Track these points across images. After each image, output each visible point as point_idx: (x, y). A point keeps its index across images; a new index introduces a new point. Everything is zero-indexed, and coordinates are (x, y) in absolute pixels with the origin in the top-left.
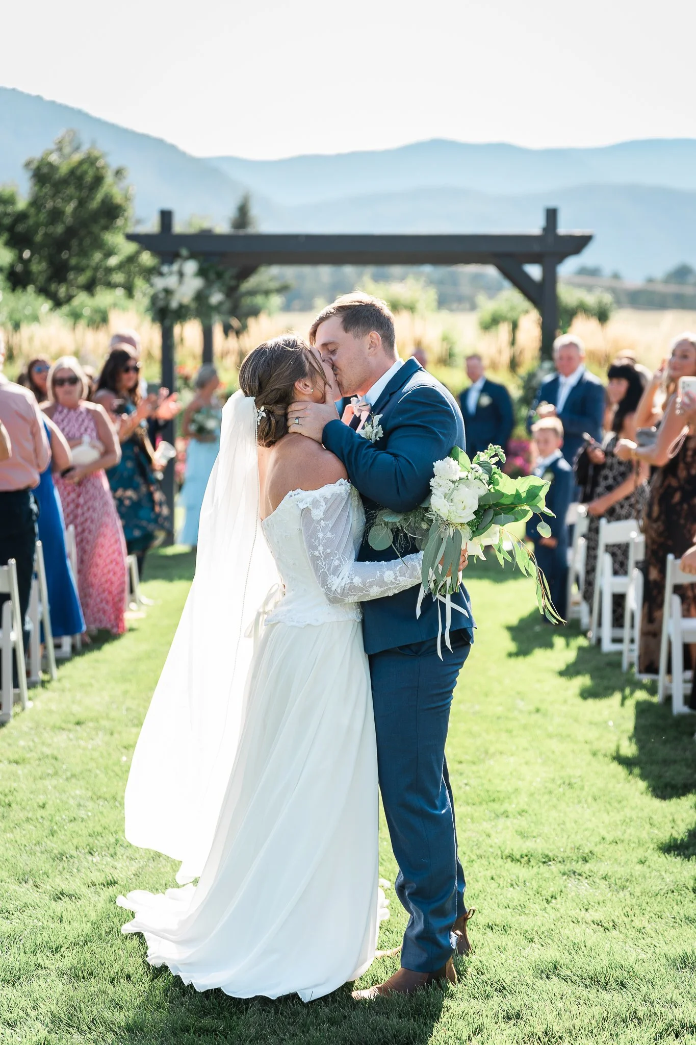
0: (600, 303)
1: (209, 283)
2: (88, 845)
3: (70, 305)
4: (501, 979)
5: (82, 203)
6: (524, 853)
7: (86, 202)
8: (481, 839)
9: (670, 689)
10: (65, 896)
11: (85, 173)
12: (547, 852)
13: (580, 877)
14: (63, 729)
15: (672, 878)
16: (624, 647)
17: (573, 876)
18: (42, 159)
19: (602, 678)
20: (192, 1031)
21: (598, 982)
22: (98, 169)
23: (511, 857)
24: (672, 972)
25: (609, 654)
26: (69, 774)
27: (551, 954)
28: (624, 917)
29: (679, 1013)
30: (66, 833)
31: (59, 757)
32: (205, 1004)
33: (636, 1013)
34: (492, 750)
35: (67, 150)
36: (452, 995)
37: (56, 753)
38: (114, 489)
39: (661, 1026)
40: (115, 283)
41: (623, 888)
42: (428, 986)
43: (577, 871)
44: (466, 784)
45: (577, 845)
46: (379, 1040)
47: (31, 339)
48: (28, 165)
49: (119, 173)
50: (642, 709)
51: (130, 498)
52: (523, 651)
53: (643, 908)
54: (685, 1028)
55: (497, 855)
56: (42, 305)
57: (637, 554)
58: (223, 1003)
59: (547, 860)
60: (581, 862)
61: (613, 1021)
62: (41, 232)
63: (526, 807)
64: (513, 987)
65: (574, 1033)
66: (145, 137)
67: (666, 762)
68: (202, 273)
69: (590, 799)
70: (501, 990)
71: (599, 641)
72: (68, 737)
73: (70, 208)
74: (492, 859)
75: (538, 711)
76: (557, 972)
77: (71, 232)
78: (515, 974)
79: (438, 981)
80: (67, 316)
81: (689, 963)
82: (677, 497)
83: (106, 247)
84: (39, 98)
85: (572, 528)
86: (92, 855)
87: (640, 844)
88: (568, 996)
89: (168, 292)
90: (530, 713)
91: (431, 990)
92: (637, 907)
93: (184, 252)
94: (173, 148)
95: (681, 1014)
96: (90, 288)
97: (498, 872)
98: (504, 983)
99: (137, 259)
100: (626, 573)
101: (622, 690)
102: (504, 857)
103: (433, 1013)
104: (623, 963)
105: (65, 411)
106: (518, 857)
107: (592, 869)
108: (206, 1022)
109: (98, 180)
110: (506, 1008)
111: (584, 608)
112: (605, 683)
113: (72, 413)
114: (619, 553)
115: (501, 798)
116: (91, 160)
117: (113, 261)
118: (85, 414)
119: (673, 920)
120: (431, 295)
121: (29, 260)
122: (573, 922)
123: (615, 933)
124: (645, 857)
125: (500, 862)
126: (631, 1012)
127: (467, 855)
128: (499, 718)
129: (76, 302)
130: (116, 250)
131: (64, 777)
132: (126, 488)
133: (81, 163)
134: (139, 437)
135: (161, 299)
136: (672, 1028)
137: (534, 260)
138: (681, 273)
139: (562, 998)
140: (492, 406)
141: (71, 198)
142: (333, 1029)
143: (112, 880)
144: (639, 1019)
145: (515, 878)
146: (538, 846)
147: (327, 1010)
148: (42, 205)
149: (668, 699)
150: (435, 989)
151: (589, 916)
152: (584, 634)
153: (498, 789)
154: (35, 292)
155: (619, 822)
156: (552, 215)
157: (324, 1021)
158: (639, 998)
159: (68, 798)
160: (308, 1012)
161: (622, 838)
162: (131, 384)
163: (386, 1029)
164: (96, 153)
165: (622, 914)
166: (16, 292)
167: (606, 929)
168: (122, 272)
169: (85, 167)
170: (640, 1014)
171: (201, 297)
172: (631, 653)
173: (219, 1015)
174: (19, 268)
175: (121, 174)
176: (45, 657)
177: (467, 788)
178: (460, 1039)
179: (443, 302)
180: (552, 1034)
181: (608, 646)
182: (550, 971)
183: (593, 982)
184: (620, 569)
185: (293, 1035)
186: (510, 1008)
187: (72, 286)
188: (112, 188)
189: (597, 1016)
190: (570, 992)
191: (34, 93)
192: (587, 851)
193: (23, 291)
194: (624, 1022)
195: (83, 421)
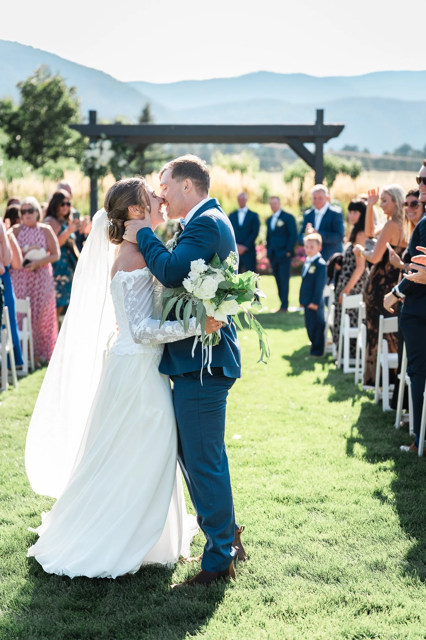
0: (354, 167)
1: (118, 154)
2: (23, 491)
3: (43, 167)
4: (264, 576)
5: (50, 108)
6: (286, 496)
7: (53, 107)
8: (260, 488)
9: (382, 395)
10: (5, 522)
11: (53, 90)
12: (299, 496)
13: (318, 512)
14: (18, 419)
15: (374, 512)
16: (356, 370)
17: (314, 511)
18: (27, 82)
19: (342, 389)
20: (70, 609)
21: (322, 578)
22: (59, 87)
23: (278, 500)
24: (368, 573)
25: (347, 374)
26: (17, 447)
27: (296, 560)
28: (342, 537)
29: (370, 599)
30: (10, 483)
31: (13, 436)
32: (81, 591)
33: (344, 598)
34: (272, 433)
35: (42, 76)
36: (233, 586)
37: (11, 434)
38: (55, 276)
39: (359, 606)
40: (70, 154)
41: (344, 519)
42: (218, 580)
43: (317, 508)
44: (255, 454)
45: (318, 492)
46: (185, 615)
47: (18, 187)
48: (19, 85)
49: (72, 90)
50: (366, 408)
51: (65, 281)
52: (296, 372)
53: (355, 531)
54: (374, 608)
55: (269, 498)
56: (26, 167)
57: (362, 315)
58: (92, 591)
59: (299, 501)
60: (319, 502)
61: (330, 603)
62: (27, 124)
63: (289, 468)
64: (271, 581)
65: (305, 611)
66: (92, 70)
67: (376, 440)
68: (114, 147)
69: (328, 464)
70: (264, 583)
71: (342, 366)
72: (20, 423)
73: (43, 111)
74: (266, 501)
75: (302, 409)
76: (298, 572)
77: (44, 125)
78: (273, 573)
79: (224, 578)
80: (41, 174)
81: (379, 567)
82: (383, 281)
83: (65, 134)
84: (30, 47)
85: (327, 299)
86: (25, 497)
87: (356, 491)
88: (304, 587)
89: (94, 159)
90: (297, 410)
91: (219, 583)
92: (351, 531)
93: (103, 135)
94: (109, 76)
95: (372, 599)
96: (55, 157)
97: (268, 509)
98: (265, 579)
99: (83, 141)
100: (357, 326)
101: (353, 396)
102: (273, 499)
103: (220, 598)
104: (339, 566)
105: (28, 229)
106: (282, 499)
107: (325, 507)
108: (80, 603)
109: (60, 94)
110: (265, 595)
111: (334, 346)
112: (344, 391)
113: (32, 230)
114: (353, 314)
115: (275, 463)
116: (55, 83)
117: (69, 142)
118: (39, 230)
119: (372, 539)
120: (256, 162)
121: (20, 141)
122: (311, 540)
123: (336, 547)
124: (358, 499)
125: (270, 502)
126: (341, 598)
127: (251, 498)
128: (278, 413)
129: (46, 166)
130: (71, 136)
131: (14, 448)
132: (62, 275)
133: (50, 84)
134: (71, 245)
135: (90, 163)
136: (366, 608)
137: (310, 140)
138: (404, 150)
139: (299, 589)
140: (285, 227)
141: (44, 105)
142: (158, 608)
143: (34, 513)
144: (346, 602)
145: (278, 512)
146: (295, 493)
147: (154, 595)
148: (27, 109)
149: (380, 402)
150: (222, 582)
151: (321, 537)
152: (333, 362)
153: (274, 457)
154: (23, 160)
155: (344, 478)
156: (320, 114)
157: (152, 603)
158: (347, 589)
159: (14, 461)
160: (143, 597)
161: (345, 488)
162: (65, 213)
163: (190, 608)
164: (58, 78)
165: (342, 535)
166: (11, 160)
167: (331, 545)
168: (74, 148)
169: (52, 86)
170: (347, 599)
171: (113, 162)
172: (359, 374)
173: (88, 599)
174: (14, 146)
175: (73, 90)
176: (10, 375)
177: (255, 456)
178: (235, 614)
179: (264, 166)
180: (292, 612)
181: (347, 370)
182: (294, 571)
183: (320, 578)
184: (354, 324)
185: (133, 611)
186: (267, 595)
187: (45, 156)
188: (67, 99)
189: (321, 600)
190: (305, 584)
191: (28, 44)
192: (323, 495)
193: (15, 159)
194: (337, 604)
195: (38, 234)
